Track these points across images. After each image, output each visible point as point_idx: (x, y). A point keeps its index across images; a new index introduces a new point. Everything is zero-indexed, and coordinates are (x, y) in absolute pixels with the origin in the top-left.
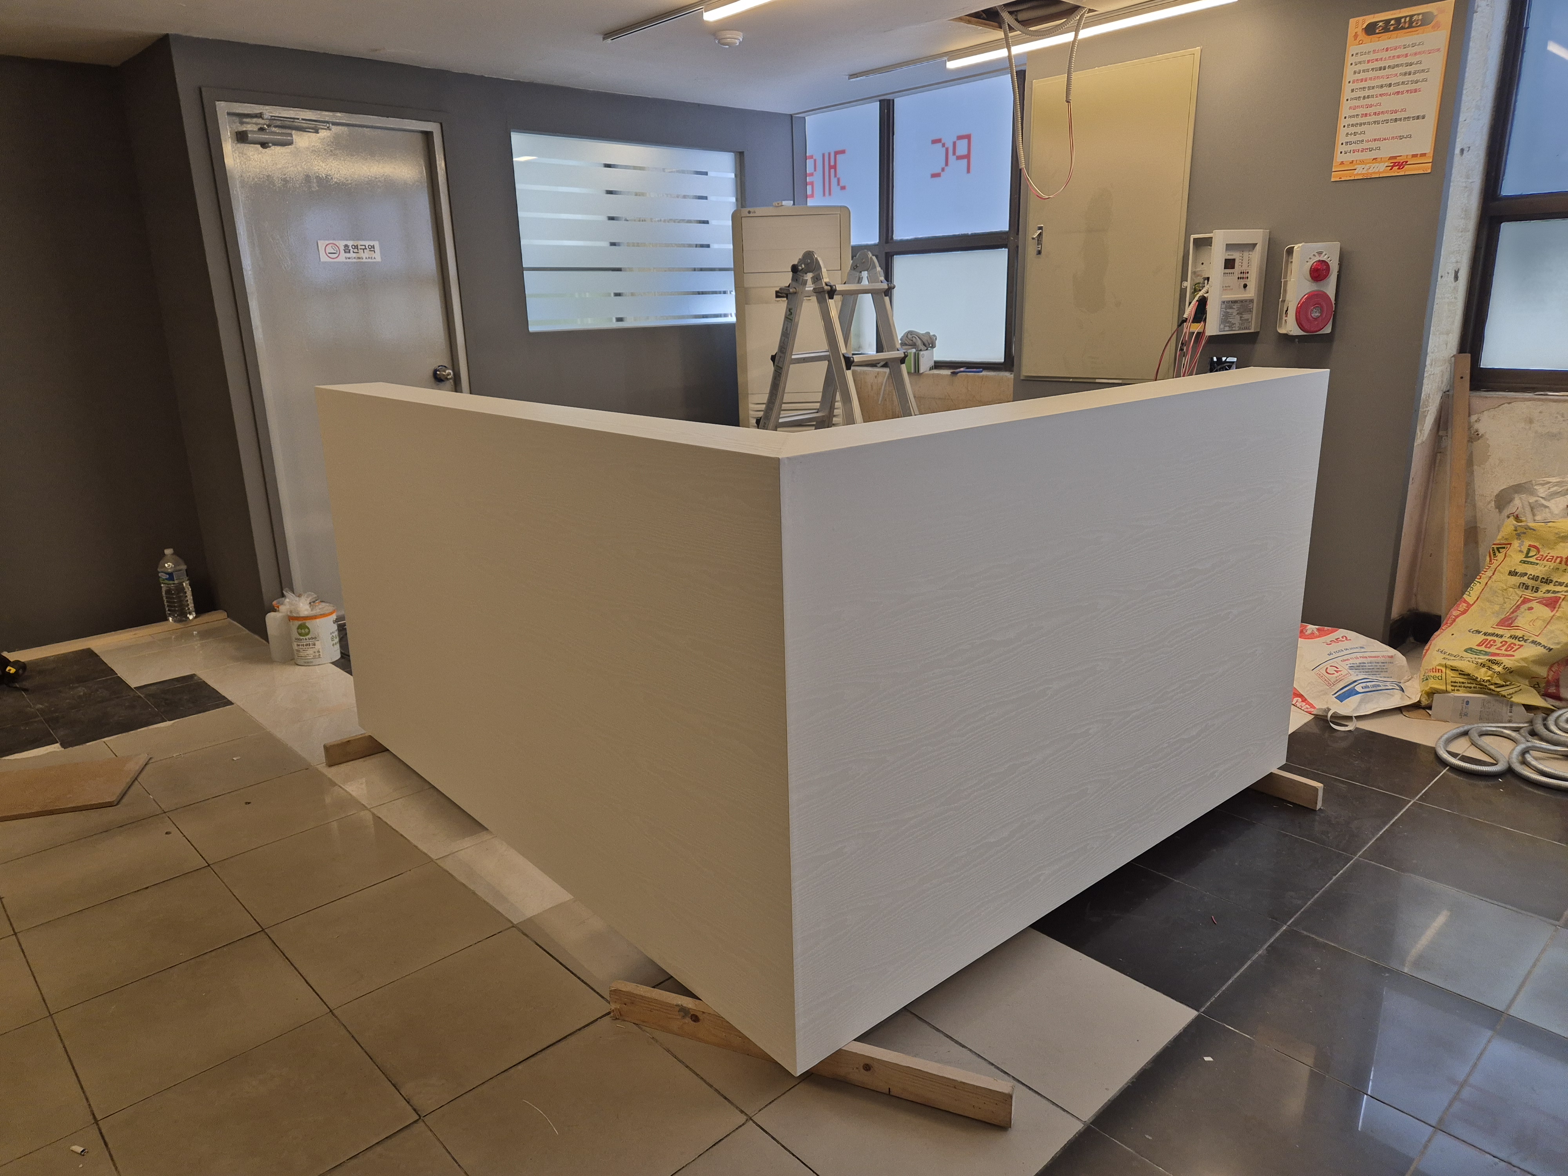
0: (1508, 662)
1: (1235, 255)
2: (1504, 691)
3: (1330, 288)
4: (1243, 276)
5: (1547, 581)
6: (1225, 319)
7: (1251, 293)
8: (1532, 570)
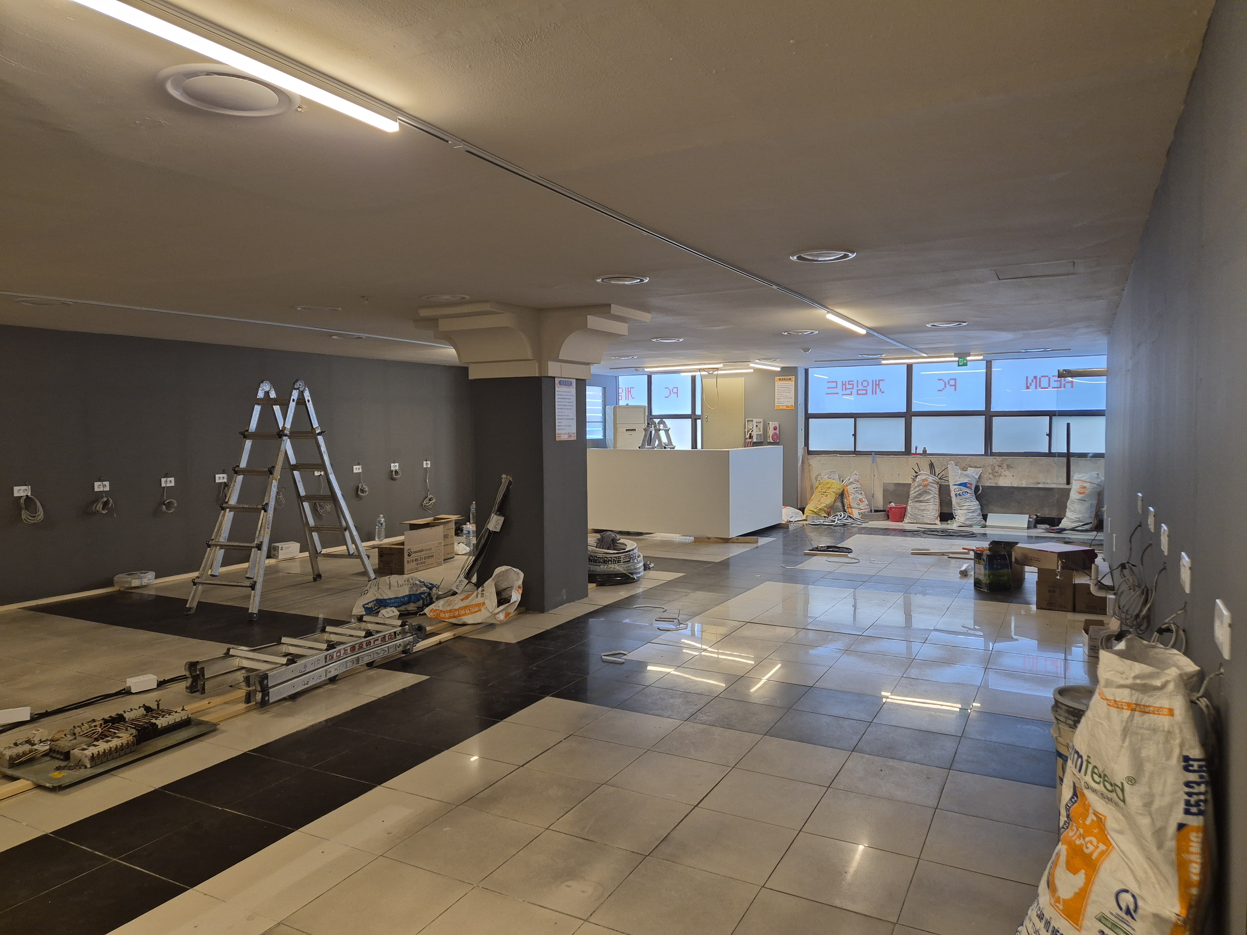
0: (820, 507)
1: (758, 424)
2: (820, 513)
3: (777, 432)
4: (760, 429)
5: (825, 492)
6: (757, 438)
7: (761, 433)
8: (823, 491)
